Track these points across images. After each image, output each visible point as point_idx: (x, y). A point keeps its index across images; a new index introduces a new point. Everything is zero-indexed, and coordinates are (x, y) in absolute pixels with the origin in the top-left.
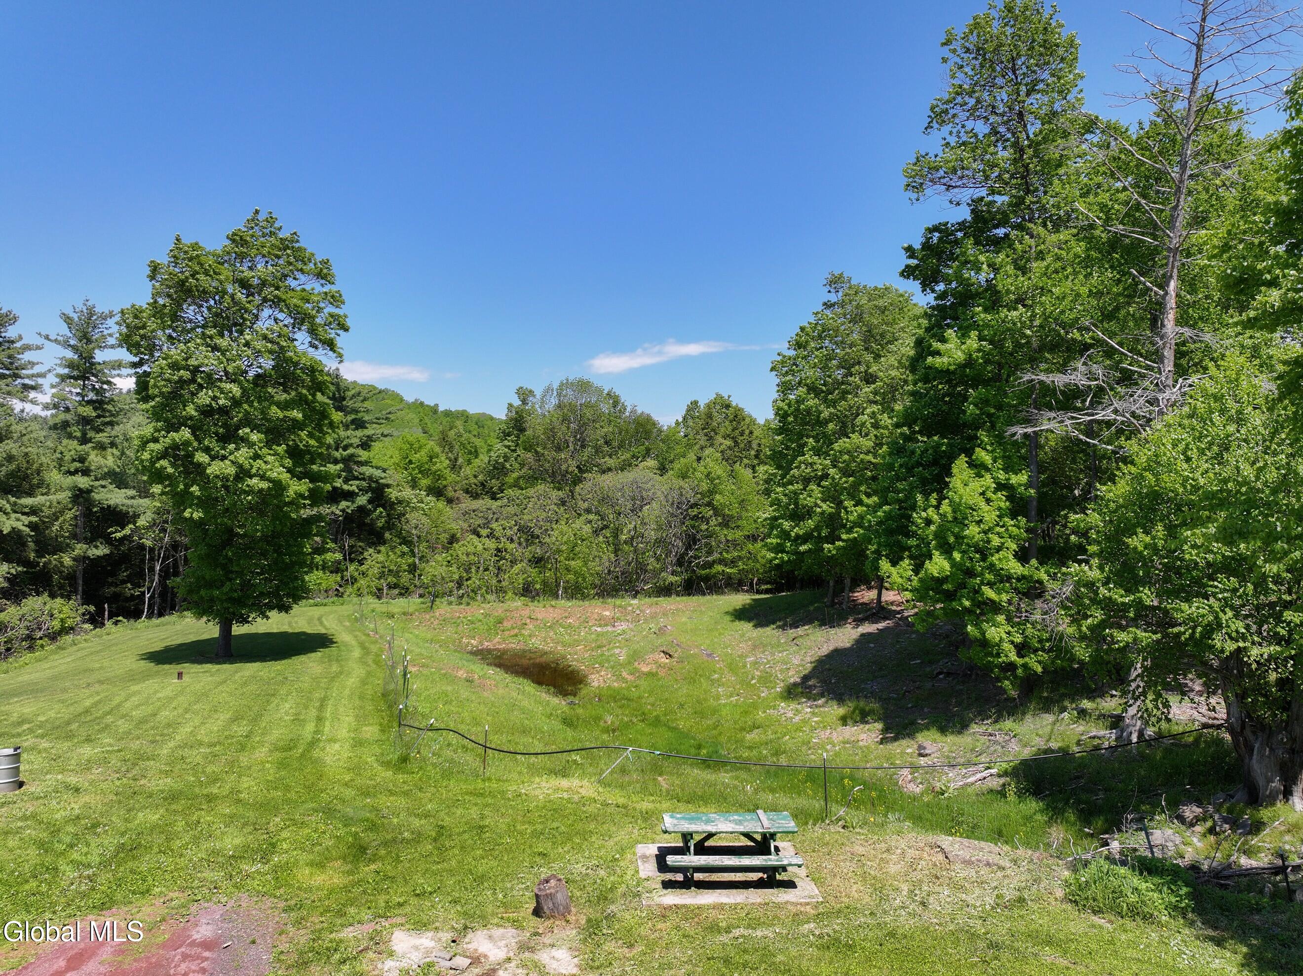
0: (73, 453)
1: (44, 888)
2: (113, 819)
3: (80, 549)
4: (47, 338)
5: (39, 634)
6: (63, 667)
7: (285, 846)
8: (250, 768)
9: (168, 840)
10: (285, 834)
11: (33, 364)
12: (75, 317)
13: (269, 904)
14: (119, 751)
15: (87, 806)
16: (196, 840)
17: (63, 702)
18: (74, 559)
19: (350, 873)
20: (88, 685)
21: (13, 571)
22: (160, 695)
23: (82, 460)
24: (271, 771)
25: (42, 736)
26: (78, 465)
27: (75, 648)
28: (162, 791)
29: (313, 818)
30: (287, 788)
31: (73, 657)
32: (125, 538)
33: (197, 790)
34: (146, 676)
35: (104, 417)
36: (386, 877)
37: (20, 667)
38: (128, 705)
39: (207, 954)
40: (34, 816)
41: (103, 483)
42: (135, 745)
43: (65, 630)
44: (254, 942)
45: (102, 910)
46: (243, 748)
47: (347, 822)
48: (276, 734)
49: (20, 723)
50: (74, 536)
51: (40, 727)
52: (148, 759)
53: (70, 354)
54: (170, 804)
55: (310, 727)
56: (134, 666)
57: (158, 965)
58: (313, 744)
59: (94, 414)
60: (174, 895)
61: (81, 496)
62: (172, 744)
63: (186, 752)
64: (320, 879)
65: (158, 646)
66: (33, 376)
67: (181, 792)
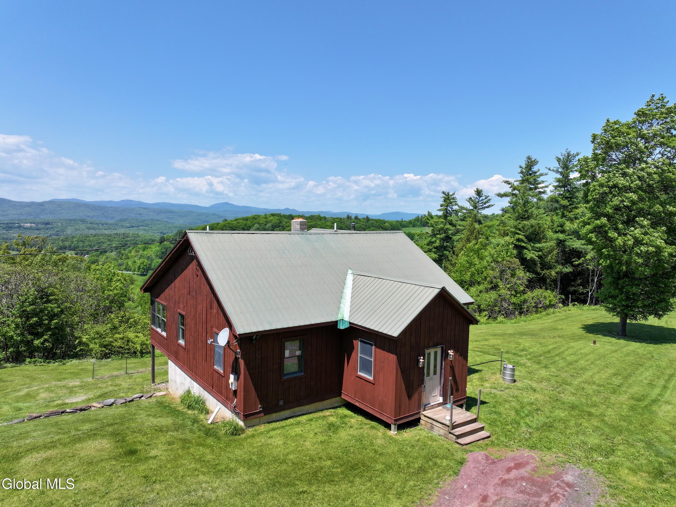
0: (558, 223)
1: (513, 430)
2: (546, 409)
3: (559, 268)
4: (550, 169)
5: (541, 305)
6: (546, 325)
7: (619, 454)
8: (614, 405)
9: (566, 428)
10: (621, 447)
11: (543, 182)
12: (561, 158)
13: (602, 480)
14: (556, 376)
15: (537, 399)
16: (577, 433)
17: (541, 343)
18: (557, 273)
19: (649, 482)
20: (554, 337)
21: (531, 276)
22: (582, 351)
23: (562, 226)
24: (625, 410)
25: (529, 359)
26: (560, 228)
27: (554, 315)
28: (569, 403)
29: (639, 444)
30: (630, 423)
31: (552, 320)
32: (579, 264)
33: (585, 408)
34: (580, 338)
35: (572, 205)
36: (669, 495)
37: (531, 320)
38: (566, 353)
39: (567, 489)
40: (516, 397)
41: (571, 237)
42: (564, 375)
43: (551, 306)
44: (589, 494)
45: (531, 449)
46: (614, 392)
47: (658, 454)
48: (636, 390)
49: (523, 350)
50: (557, 262)
51: (529, 354)
52: (567, 385)
53: (559, 176)
54: (571, 410)
55: (657, 391)
56: (576, 331)
57: (547, 483)
58: (655, 401)
59: (568, 204)
60: (560, 455)
61: (560, 243)
62: (580, 380)
63: (586, 386)
64: (633, 479)
65: (591, 322)
66: (543, 187)
67: (577, 406)
